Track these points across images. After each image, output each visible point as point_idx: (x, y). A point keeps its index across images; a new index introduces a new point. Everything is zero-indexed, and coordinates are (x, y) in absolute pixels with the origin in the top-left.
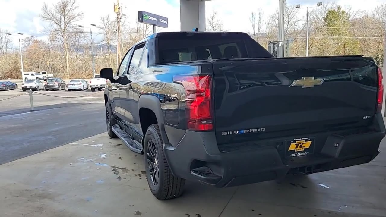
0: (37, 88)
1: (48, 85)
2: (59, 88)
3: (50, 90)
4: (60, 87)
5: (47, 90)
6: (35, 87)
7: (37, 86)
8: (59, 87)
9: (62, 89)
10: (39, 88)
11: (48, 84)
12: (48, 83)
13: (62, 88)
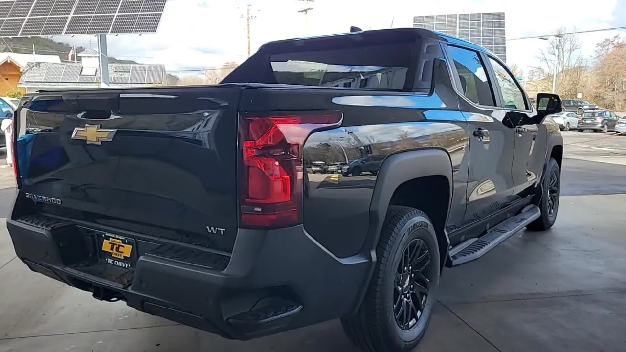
0: (564, 125)
1: (583, 123)
2: (602, 129)
3: (586, 131)
4: (606, 126)
5: (581, 131)
6: (562, 125)
7: (566, 122)
8: (602, 127)
9: (608, 131)
10: (570, 127)
11: (584, 121)
12: (583, 119)
13: (608, 128)
